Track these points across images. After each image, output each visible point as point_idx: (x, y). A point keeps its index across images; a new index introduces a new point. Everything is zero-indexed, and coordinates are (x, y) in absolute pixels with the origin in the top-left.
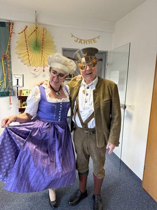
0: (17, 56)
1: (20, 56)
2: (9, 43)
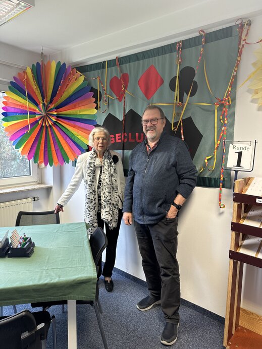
0: (250, 97)
1: (256, 96)
2: (235, 71)
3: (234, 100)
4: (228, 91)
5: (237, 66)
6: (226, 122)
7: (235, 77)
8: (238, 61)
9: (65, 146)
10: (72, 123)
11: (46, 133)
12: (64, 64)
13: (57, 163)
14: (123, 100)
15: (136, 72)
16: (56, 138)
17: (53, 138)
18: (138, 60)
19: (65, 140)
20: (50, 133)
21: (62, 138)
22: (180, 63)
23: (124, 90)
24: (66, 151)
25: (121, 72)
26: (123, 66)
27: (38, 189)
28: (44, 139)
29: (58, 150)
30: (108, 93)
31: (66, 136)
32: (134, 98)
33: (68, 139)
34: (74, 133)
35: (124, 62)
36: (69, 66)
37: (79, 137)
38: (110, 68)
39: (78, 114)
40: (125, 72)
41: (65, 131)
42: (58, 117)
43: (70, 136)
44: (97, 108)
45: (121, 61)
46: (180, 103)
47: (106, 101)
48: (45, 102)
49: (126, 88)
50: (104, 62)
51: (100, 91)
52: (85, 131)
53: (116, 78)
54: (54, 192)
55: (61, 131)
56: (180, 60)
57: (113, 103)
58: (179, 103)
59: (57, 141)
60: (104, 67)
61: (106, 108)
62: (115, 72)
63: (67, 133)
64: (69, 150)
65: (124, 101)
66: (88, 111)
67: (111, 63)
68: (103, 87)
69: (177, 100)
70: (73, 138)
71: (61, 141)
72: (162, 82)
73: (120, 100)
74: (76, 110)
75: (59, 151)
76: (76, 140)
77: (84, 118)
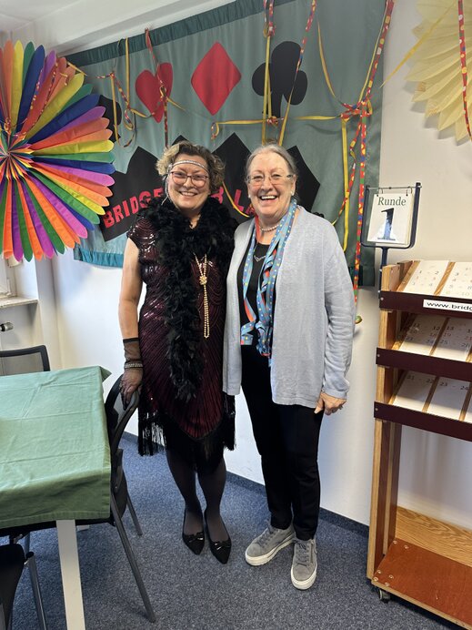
0: (409, 99)
1: (422, 97)
2: (380, 46)
3: (378, 106)
4: (367, 88)
5: (384, 35)
6: (364, 152)
7: (380, 59)
8: (385, 25)
9: (53, 220)
10: (65, 170)
11: (13, 195)
12: (41, 48)
13: (39, 253)
14: (164, 118)
15: (185, 59)
16: (34, 203)
17: (29, 202)
18: (190, 33)
19: (53, 206)
20: (21, 192)
21: (47, 204)
22: (271, 34)
23: (164, 98)
24: (57, 228)
25: (157, 60)
26: (160, 47)
27: (10, 308)
28: (10, 206)
29: (40, 226)
30: (134, 105)
31: (54, 198)
32: (184, 113)
33: (59, 204)
34: (71, 191)
35: (161, 39)
36: (52, 53)
37: (81, 199)
38: (133, 54)
39: (77, 151)
40: (164, 60)
41: (51, 187)
42: (36, 159)
43: (63, 197)
44: (113, 139)
45: (156, 37)
46: (274, 117)
47: (130, 122)
48: (6, 129)
49: (167, 94)
50: (123, 41)
51: (117, 104)
52: (93, 186)
53: (147, 73)
54: (43, 313)
55: (44, 189)
56: (271, 29)
57: (144, 127)
58: (271, 118)
59: (36, 208)
60: (122, 52)
61: (131, 136)
62: (145, 62)
63: (57, 192)
64: (62, 227)
65: (166, 121)
66: (97, 145)
67: (136, 43)
68: (122, 94)
69: (267, 113)
70: (68, 202)
71: (45, 210)
72: (238, 76)
73: (157, 118)
74: (71, 143)
75: (43, 228)
76: (74, 206)
77: (89, 159)
